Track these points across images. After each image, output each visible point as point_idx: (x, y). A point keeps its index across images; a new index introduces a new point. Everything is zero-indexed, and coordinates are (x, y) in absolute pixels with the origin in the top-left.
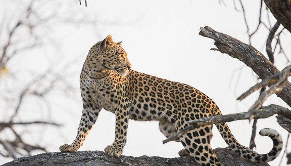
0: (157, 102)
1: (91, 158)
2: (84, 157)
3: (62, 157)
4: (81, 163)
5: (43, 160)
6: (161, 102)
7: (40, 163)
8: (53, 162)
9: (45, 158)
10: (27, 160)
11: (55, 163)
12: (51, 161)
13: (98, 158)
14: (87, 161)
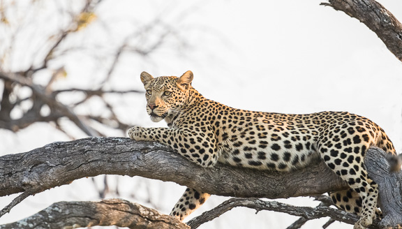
0: (300, 132)
1: (151, 147)
2: (142, 146)
3: (112, 144)
4: (137, 154)
5: (85, 147)
6: (303, 131)
7: (81, 151)
8: (99, 151)
9: (89, 144)
10: (63, 146)
11: (103, 152)
12: (96, 149)
13: (162, 149)
14: (146, 151)
